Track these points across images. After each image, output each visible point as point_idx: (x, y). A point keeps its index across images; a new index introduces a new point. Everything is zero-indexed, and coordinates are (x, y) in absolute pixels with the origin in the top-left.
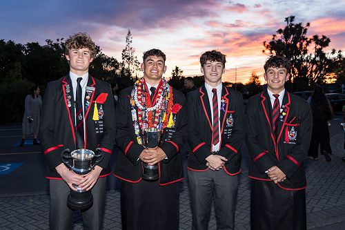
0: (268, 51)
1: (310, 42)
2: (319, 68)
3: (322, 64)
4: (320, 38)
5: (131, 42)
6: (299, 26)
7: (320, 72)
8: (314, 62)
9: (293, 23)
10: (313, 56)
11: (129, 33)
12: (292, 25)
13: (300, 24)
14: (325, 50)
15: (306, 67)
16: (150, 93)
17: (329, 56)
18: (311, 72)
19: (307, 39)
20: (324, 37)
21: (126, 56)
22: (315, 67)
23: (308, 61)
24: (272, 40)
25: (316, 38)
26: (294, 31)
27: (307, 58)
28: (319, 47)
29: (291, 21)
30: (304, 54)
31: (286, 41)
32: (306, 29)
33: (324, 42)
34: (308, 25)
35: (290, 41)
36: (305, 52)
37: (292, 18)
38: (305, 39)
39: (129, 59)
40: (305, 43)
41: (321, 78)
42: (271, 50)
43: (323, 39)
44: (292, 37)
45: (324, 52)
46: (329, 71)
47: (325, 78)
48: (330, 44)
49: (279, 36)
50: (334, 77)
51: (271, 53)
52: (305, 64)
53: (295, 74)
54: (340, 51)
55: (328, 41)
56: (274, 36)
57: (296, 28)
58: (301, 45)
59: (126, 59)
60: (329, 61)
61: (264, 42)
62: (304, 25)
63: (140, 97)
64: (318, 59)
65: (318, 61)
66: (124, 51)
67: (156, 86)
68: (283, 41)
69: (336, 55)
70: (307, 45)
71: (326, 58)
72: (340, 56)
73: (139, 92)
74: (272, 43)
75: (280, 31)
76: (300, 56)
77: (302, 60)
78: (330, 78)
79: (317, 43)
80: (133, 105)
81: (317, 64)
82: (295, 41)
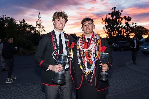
0: (104, 23)
1: (123, 19)
2: (127, 31)
3: (128, 29)
4: (127, 17)
5: (40, 18)
6: (118, 12)
7: (127, 33)
8: (124, 28)
9: (115, 10)
10: (124, 25)
11: (39, 13)
12: (115, 11)
13: (118, 11)
14: (129, 23)
15: (121, 30)
16: (87, 41)
17: (131, 25)
18: (123, 32)
19: (121, 17)
20: (129, 17)
21: (38, 24)
22: (125, 30)
23: (122, 28)
24: (106, 18)
25: (125, 17)
26: (116, 14)
27: (121, 26)
28: (126, 21)
29: (114, 9)
30: (120, 24)
31: (112, 18)
32: (121, 13)
33: (129, 19)
34: (122, 11)
35: (114, 18)
36: (121, 23)
37: (115, 8)
38: (120, 18)
39: (39, 26)
40: (120, 19)
41: (128, 35)
42: (106, 22)
43: (128, 18)
44: (115, 16)
45: (129, 24)
46: (131, 32)
47: (130, 35)
48: (131, 20)
49: (109, 16)
50: (134, 35)
51: (106, 24)
52: (120, 29)
53: (116, 33)
54: (136, 23)
55: (131, 19)
56: (107, 16)
57: (116, 13)
58: (119, 20)
59: (38, 26)
60: (131, 28)
61: (102, 19)
62: (120, 12)
63: (81, 44)
64: (126, 27)
65: (126, 28)
66: (37, 22)
67: (90, 37)
68: (111, 18)
69: (134, 25)
70: (121, 20)
71: (130, 26)
72: (136, 26)
73: (81, 42)
74: (106, 19)
75: (109, 14)
76: (118, 25)
77: (119, 27)
78: (132, 35)
79: (126, 20)
80: (78, 48)
81: (126, 29)
82: (116, 18)
